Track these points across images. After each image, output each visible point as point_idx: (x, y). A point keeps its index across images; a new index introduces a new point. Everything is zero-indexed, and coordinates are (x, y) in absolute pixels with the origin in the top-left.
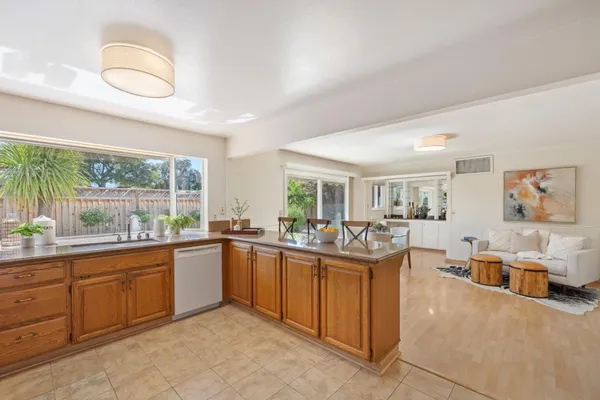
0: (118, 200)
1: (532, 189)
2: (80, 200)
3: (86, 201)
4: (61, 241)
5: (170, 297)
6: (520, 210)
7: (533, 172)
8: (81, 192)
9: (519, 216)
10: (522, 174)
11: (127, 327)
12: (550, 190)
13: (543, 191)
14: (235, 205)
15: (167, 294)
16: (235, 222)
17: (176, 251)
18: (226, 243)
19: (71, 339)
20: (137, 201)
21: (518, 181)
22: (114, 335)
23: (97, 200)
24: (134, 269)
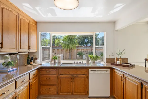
0: (86, 49)
2: (77, 49)
3: (79, 49)
4: (62, 62)
5: (87, 87)
8: (78, 47)
11: (73, 94)
14: (118, 52)
15: (86, 86)
16: (118, 60)
17: (89, 70)
18: (112, 70)
19: (58, 93)
20: (91, 49)
22: (69, 96)
23: (81, 49)
24: (75, 74)
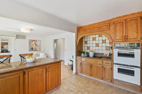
1: (34, 44)
6: (32, 49)
7: (34, 41)
9: (32, 50)
10: (33, 41)
12: (37, 44)
13: (36, 45)
21: (32, 42)
